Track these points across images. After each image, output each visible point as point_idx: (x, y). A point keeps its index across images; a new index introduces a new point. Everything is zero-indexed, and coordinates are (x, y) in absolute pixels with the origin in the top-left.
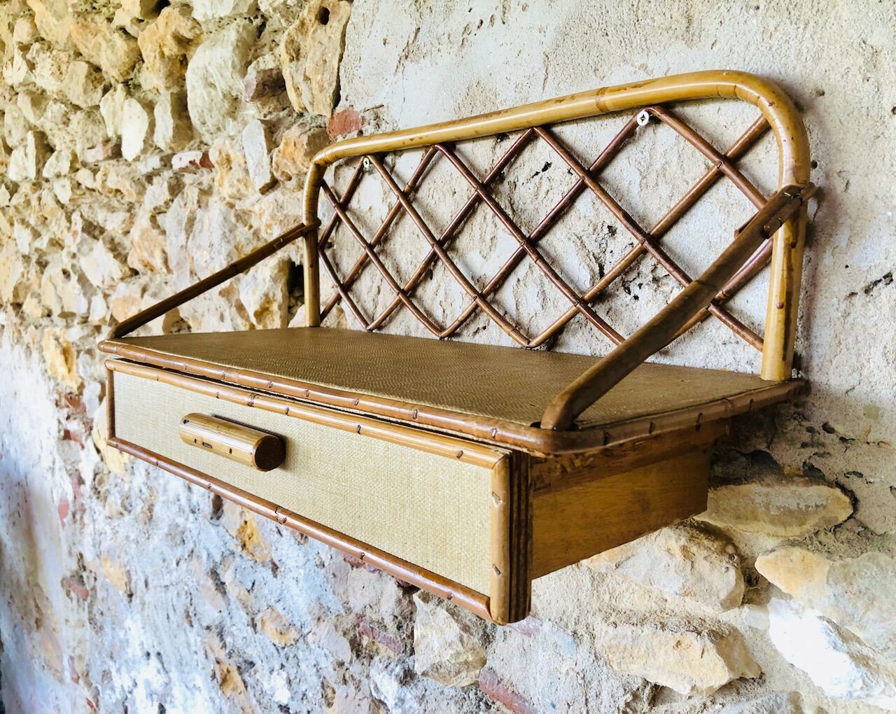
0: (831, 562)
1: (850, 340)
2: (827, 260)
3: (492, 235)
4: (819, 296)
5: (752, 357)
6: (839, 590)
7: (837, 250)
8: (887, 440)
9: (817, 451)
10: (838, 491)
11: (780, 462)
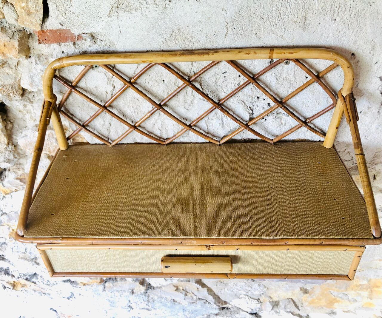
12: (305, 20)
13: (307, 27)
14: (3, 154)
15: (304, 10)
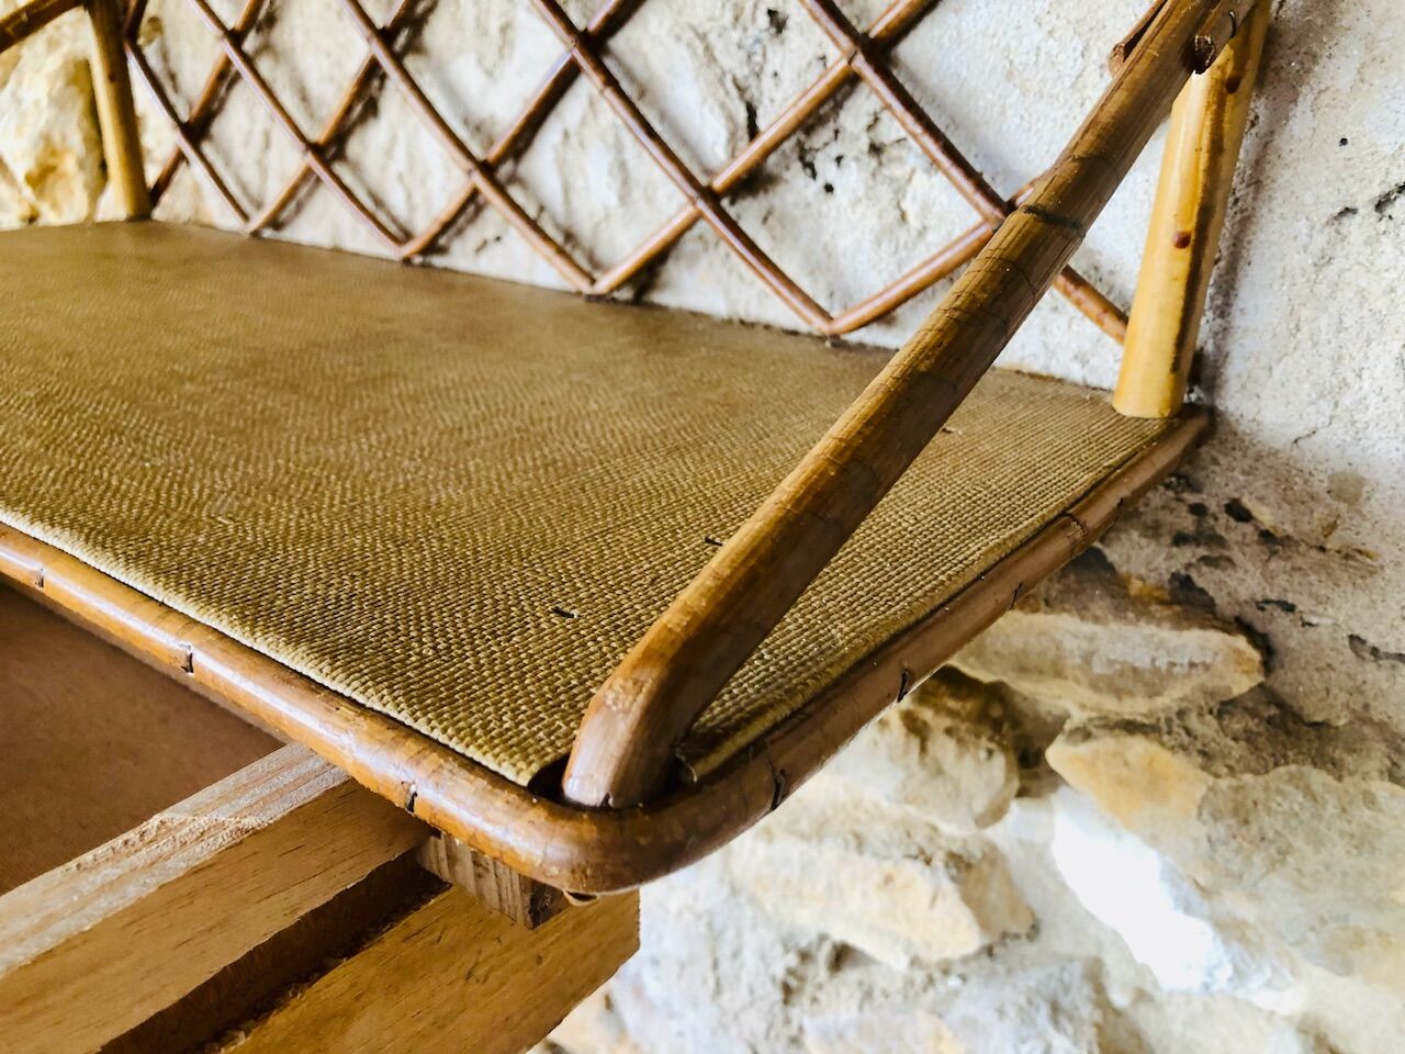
0: (1211, 780)
1: (1324, 322)
2: (1301, 122)
3: (503, 21)
4: (1265, 210)
5: (1087, 346)
6: (1220, 830)
7: (1325, 98)
8: (1369, 548)
9: (1206, 553)
10: (1241, 642)
11: (1123, 569)
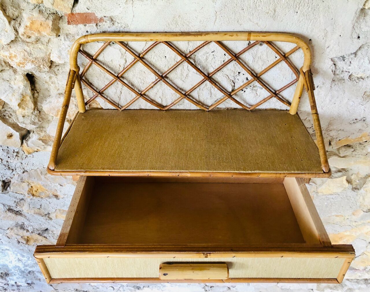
12: (275, 12)
13: (276, 17)
14: (30, 118)
15: (274, 4)
